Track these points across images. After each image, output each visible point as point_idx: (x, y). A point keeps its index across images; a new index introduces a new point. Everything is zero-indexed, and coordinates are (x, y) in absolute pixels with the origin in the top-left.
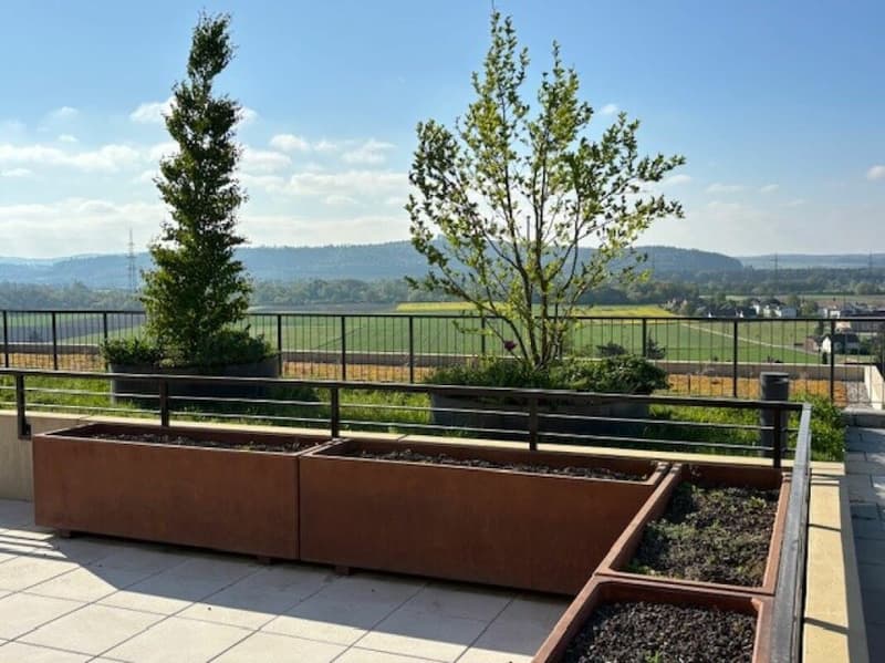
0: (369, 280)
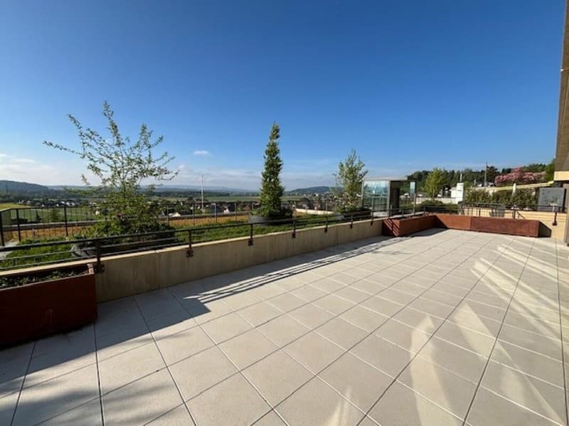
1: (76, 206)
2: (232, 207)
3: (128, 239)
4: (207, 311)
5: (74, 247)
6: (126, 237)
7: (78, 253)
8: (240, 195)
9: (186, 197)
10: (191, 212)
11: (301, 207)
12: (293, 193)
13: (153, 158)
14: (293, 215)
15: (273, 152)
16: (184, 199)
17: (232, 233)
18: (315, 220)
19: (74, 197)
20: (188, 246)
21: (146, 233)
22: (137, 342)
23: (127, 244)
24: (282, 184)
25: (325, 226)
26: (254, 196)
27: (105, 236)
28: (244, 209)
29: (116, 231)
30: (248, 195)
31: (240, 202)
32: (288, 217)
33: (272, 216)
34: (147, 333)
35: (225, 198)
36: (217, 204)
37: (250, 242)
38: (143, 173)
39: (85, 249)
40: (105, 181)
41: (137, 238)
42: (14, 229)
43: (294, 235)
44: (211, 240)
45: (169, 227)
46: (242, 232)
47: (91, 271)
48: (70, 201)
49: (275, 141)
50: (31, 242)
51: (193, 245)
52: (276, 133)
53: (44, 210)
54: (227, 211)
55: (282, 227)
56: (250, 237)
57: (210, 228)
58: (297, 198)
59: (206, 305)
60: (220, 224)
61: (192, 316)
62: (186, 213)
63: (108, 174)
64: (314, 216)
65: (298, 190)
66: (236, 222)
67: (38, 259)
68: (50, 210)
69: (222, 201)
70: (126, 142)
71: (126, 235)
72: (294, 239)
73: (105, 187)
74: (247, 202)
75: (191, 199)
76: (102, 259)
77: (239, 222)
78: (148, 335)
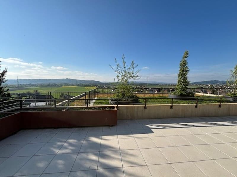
0: (57, 83)
1: (107, 88)
2: (159, 90)
3: (124, 100)
4: (153, 132)
5: (110, 101)
6: (124, 99)
7: (111, 102)
8: (162, 85)
9: (139, 85)
10: (142, 92)
11: (198, 92)
12: (193, 84)
13: (134, 72)
14: (195, 96)
15: (184, 65)
16: (139, 86)
17: (161, 101)
18: (209, 99)
19: (107, 85)
20: (144, 105)
21: (130, 98)
22: (128, 136)
23: (124, 101)
24: (188, 80)
25: (219, 104)
26: (170, 85)
27: (118, 98)
28: (165, 91)
29: (121, 96)
30: (166, 85)
31: (163, 88)
32: (191, 96)
33: (181, 95)
34: (131, 134)
35: (156, 86)
36: (152, 89)
37: (171, 107)
38: (130, 77)
39: (113, 101)
40: (119, 80)
41: (127, 100)
42: (96, 94)
43: (196, 106)
44: (152, 104)
45: (136, 97)
46: (166, 101)
47: (116, 109)
48: (106, 86)
49: (186, 59)
50: (99, 98)
51: (147, 105)
52: (186, 55)
53: (100, 89)
54: (156, 92)
55: (188, 101)
56: (171, 105)
57: (151, 98)
58: (196, 87)
59: (152, 130)
60: (155, 97)
61: (147, 133)
62: (140, 92)
63: (120, 78)
64: (209, 97)
65: (196, 83)
66: (162, 97)
67: (102, 103)
68: (102, 89)
69: (154, 87)
70: (126, 67)
71: (123, 98)
72: (197, 109)
73: (119, 82)
74: (166, 88)
75: (142, 86)
76: (118, 105)
77: (164, 97)
78: (132, 135)
